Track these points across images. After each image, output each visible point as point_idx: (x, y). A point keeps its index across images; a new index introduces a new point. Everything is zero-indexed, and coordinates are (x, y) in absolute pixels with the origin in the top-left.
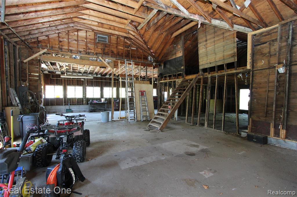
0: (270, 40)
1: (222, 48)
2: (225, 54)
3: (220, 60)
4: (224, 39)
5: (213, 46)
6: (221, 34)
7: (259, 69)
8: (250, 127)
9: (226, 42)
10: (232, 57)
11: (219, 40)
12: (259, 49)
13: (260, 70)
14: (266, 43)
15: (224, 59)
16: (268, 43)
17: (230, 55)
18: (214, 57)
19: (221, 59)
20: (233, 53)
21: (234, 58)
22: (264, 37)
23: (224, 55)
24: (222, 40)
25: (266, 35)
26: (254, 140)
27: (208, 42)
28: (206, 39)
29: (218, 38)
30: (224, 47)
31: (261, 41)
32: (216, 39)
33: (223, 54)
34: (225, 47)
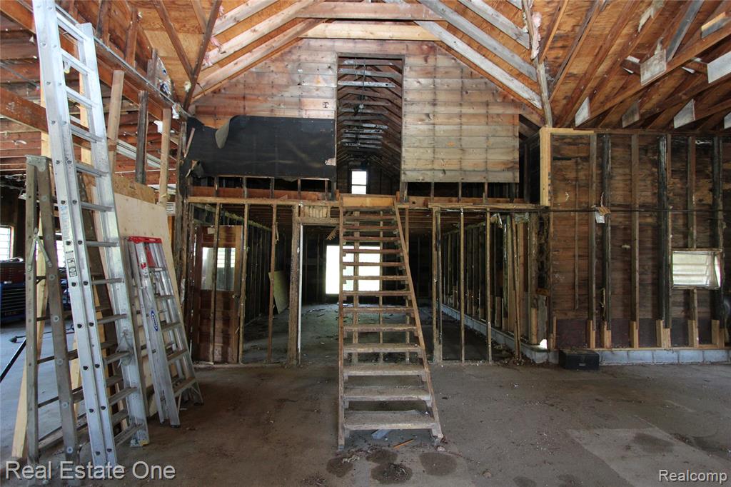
0: (577, 155)
1: (483, 139)
2: (489, 157)
3: (476, 169)
4: (490, 119)
5: (456, 127)
6: (482, 103)
7: (560, 208)
8: (555, 338)
9: (495, 129)
10: (508, 169)
11: (474, 115)
12: (559, 169)
13: (563, 211)
14: (569, 159)
15: (486, 171)
16: (573, 160)
17: (504, 163)
18: (458, 157)
19: (478, 169)
20: (511, 162)
21: (514, 173)
22: (567, 147)
23: (487, 158)
24: (483, 120)
25: (569, 144)
26: (581, 365)
27: (440, 109)
28: (435, 100)
29: (471, 111)
30: (488, 138)
31: (562, 152)
32: (465, 110)
33: (483, 156)
34: (492, 140)
